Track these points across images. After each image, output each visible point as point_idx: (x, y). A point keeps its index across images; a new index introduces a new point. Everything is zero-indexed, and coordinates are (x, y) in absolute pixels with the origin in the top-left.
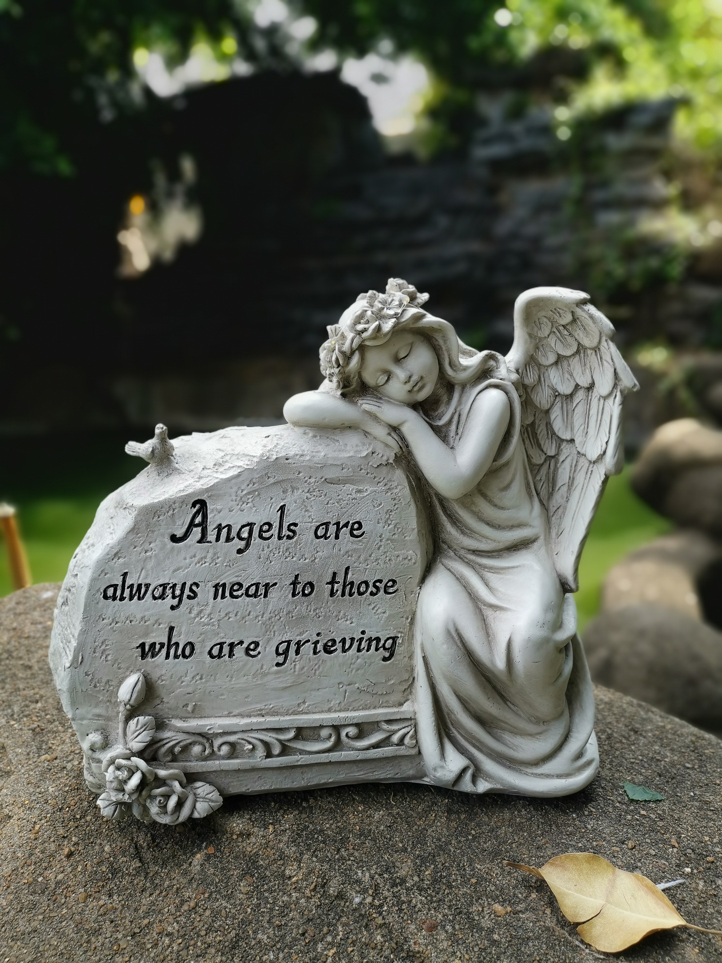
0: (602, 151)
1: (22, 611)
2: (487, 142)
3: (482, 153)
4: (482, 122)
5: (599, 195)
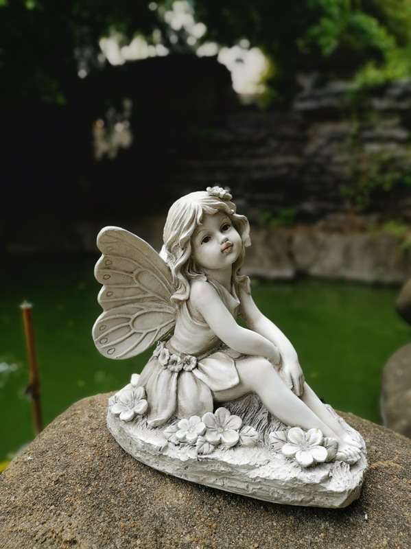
0: (371, 108)
2: (303, 100)
4: (300, 89)
5: (368, 134)
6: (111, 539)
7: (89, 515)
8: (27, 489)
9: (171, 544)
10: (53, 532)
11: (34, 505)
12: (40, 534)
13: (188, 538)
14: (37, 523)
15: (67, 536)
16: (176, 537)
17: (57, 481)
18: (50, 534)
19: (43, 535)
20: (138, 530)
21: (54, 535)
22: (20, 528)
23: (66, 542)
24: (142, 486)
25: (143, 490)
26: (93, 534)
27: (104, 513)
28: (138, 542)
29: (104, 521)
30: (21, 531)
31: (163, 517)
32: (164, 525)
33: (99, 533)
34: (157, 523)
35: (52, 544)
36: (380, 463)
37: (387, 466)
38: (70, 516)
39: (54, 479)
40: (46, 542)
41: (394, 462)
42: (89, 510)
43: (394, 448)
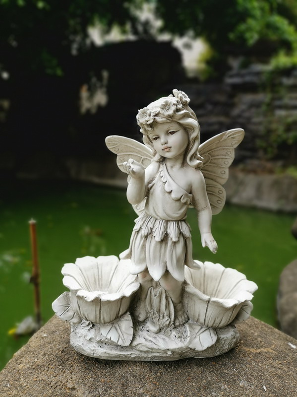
0: (281, 84)
2: (231, 76)
3: (229, 81)
4: (230, 68)
5: (277, 103)
6: (96, 389)
7: (83, 373)
8: (44, 355)
9: (132, 393)
10: (61, 382)
11: (49, 365)
12: (53, 383)
13: (141, 391)
14: (52, 376)
15: (70, 385)
16: (134, 389)
17: (63, 351)
19: (56, 384)
20: (112, 384)
21: (62, 384)
22: (41, 379)
23: (69, 389)
26: (85, 385)
27: (91, 372)
28: (112, 391)
29: (92, 377)
30: (42, 380)
31: (127, 377)
32: (127, 382)
33: (89, 385)
34: (123, 380)
35: (60, 389)
36: (262, 349)
37: (267, 351)
38: (71, 373)
39: (61, 350)
40: (57, 388)
41: (271, 349)
42: (83, 371)
43: (272, 340)
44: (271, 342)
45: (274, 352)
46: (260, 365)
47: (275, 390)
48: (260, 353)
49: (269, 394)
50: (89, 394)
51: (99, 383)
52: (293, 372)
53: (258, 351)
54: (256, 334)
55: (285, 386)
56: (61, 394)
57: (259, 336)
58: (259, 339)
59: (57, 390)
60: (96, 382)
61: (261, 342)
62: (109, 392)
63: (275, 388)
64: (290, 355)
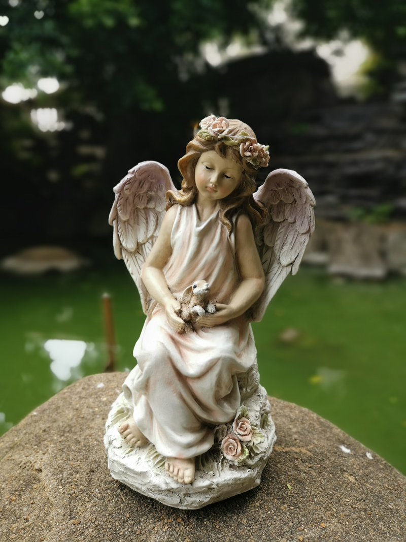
1: (84, 396)
3: (400, 97)
6: (61, 471)
7: (54, 455)
8: (25, 434)
9: (98, 480)
10: (31, 463)
11: (26, 444)
12: (23, 462)
14: (24, 456)
15: (37, 466)
16: (103, 476)
17: (44, 431)
18: (29, 463)
19: (25, 464)
20: (80, 468)
21: (31, 465)
22: (13, 458)
23: (36, 470)
24: (96, 440)
25: (95, 442)
26: (52, 466)
27: (64, 454)
28: (78, 475)
29: (62, 459)
30: (13, 460)
31: (100, 462)
32: (99, 467)
33: (56, 467)
34: (94, 466)
35: (28, 470)
36: (294, 449)
37: (298, 451)
38: (44, 454)
39: (43, 429)
40: (26, 469)
41: (307, 449)
42: (56, 452)
43: (314, 439)
44: (310, 441)
45: (308, 452)
46: (279, 465)
47: (285, 496)
48: (286, 452)
49: (273, 499)
50: (51, 476)
51: (68, 466)
52: (324, 479)
53: (287, 449)
54: (294, 430)
55: (303, 493)
56: (27, 475)
57: (296, 433)
58: (296, 436)
59: (24, 471)
60: (64, 465)
61: (296, 440)
62: (74, 476)
63: (287, 494)
64: (331, 459)
